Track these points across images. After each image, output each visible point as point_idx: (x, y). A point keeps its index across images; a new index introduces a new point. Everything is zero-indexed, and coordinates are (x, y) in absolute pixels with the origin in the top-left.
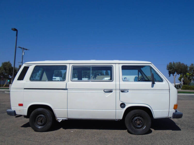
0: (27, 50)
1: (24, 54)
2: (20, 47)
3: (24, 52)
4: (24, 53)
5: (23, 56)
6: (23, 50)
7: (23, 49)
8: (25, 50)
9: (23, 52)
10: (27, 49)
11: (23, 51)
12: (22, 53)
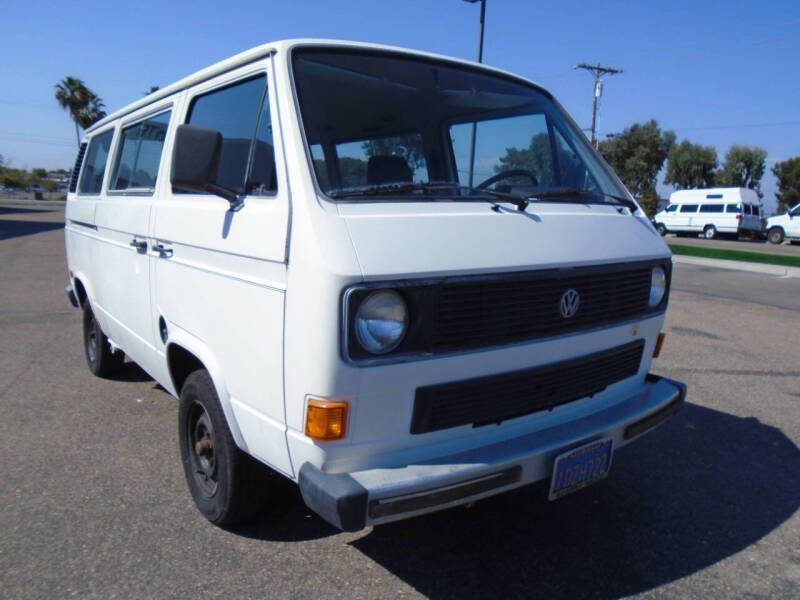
0: (615, 74)
1: (601, 95)
2: (584, 66)
3: (602, 85)
4: (601, 89)
5: (595, 103)
6: (598, 77)
7: (596, 71)
8: (607, 76)
9: (599, 85)
10: (612, 68)
11: (597, 82)
12: (595, 91)
